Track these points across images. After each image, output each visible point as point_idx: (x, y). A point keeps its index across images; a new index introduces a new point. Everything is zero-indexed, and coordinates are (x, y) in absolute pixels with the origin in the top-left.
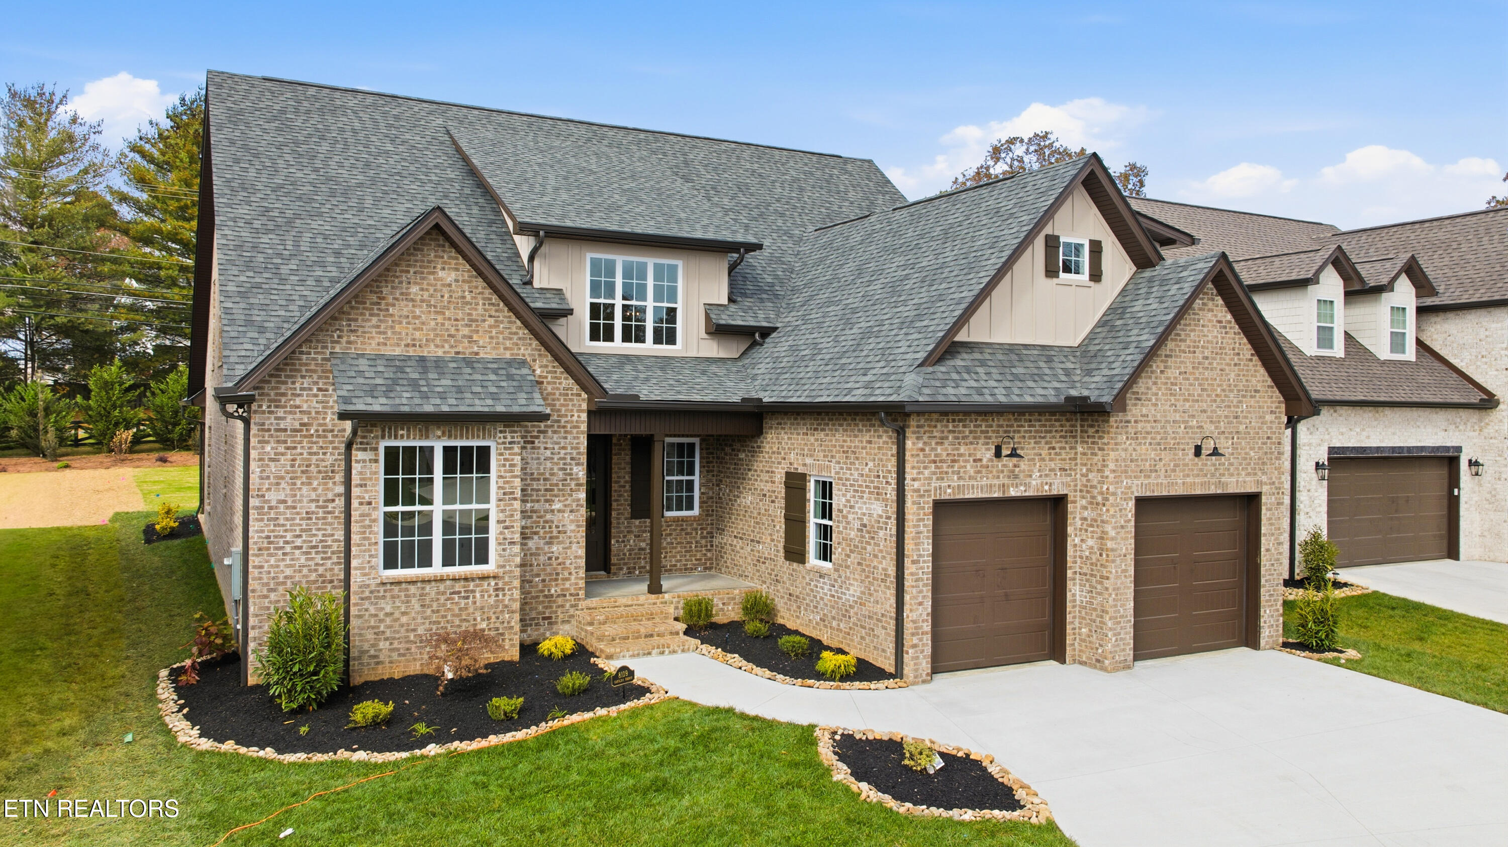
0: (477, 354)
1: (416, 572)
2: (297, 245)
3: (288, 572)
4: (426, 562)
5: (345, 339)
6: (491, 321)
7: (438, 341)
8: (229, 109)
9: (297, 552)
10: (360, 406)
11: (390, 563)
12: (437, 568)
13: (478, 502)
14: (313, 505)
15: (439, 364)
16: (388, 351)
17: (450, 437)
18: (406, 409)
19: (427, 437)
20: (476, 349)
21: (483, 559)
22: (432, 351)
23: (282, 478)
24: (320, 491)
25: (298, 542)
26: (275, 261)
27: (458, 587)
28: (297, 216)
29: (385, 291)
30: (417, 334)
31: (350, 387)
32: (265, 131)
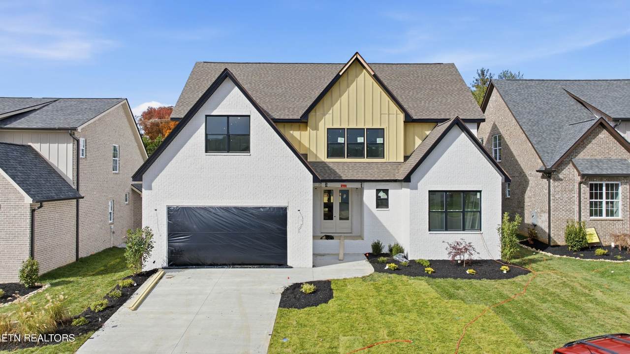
0: (610, 157)
1: (598, 218)
4: (601, 215)
5: (574, 155)
6: (615, 148)
7: (600, 154)
10: (586, 172)
11: (591, 215)
12: (604, 217)
13: (615, 199)
15: (601, 161)
17: (608, 181)
19: (602, 181)
20: (610, 156)
21: (617, 215)
22: (598, 157)
24: (574, 195)
27: (611, 222)
28: (538, 121)
30: (594, 153)
31: (581, 168)
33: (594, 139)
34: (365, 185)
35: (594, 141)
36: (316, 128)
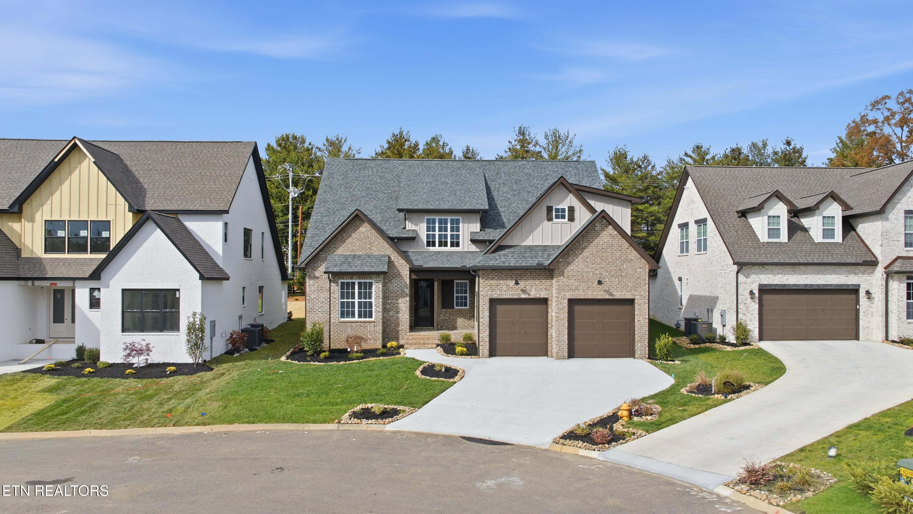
0: (373, 253)
1: (350, 319)
2: (334, 219)
3: (317, 318)
4: (353, 316)
5: (332, 250)
6: (377, 243)
7: (360, 249)
8: (329, 173)
9: (319, 313)
10: (331, 270)
11: (342, 316)
12: (356, 319)
13: (369, 299)
14: (324, 299)
15: (359, 257)
16: (345, 253)
17: (359, 279)
18: (344, 271)
19: (352, 279)
20: (372, 252)
21: (371, 317)
22: (358, 253)
23: (315, 291)
24: (326, 295)
25: (320, 310)
26: (325, 226)
27: (362, 324)
28: (338, 210)
29: (344, 235)
30: (354, 248)
31: (330, 264)
32: (338, 180)
33: (354, 232)
34: (77, 283)
35: (354, 235)
36: (32, 220)
